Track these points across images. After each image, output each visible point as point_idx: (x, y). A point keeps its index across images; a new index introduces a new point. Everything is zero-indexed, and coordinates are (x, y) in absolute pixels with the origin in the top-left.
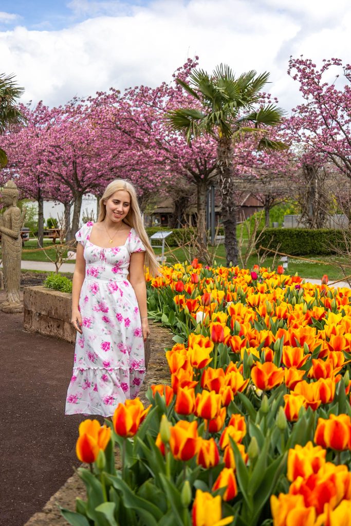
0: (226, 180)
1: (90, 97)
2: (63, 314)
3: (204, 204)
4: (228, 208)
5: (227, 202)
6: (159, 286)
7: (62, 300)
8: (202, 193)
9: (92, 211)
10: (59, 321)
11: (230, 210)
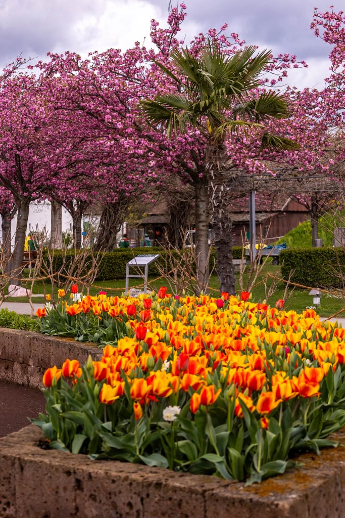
0: (217, 188)
1: (40, 62)
2: (12, 353)
3: (204, 214)
4: (220, 224)
5: (220, 216)
6: (116, 315)
7: (11, 337)
8: (203, 199)
9: (45, 228)
10: (8, 362)
11: (223, 227)
